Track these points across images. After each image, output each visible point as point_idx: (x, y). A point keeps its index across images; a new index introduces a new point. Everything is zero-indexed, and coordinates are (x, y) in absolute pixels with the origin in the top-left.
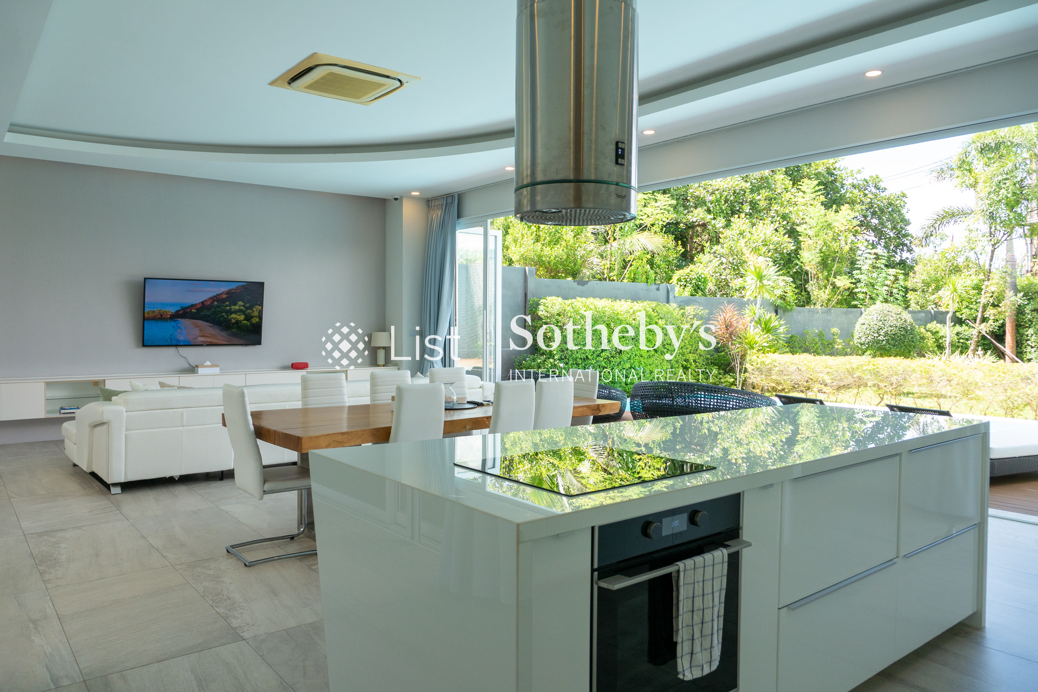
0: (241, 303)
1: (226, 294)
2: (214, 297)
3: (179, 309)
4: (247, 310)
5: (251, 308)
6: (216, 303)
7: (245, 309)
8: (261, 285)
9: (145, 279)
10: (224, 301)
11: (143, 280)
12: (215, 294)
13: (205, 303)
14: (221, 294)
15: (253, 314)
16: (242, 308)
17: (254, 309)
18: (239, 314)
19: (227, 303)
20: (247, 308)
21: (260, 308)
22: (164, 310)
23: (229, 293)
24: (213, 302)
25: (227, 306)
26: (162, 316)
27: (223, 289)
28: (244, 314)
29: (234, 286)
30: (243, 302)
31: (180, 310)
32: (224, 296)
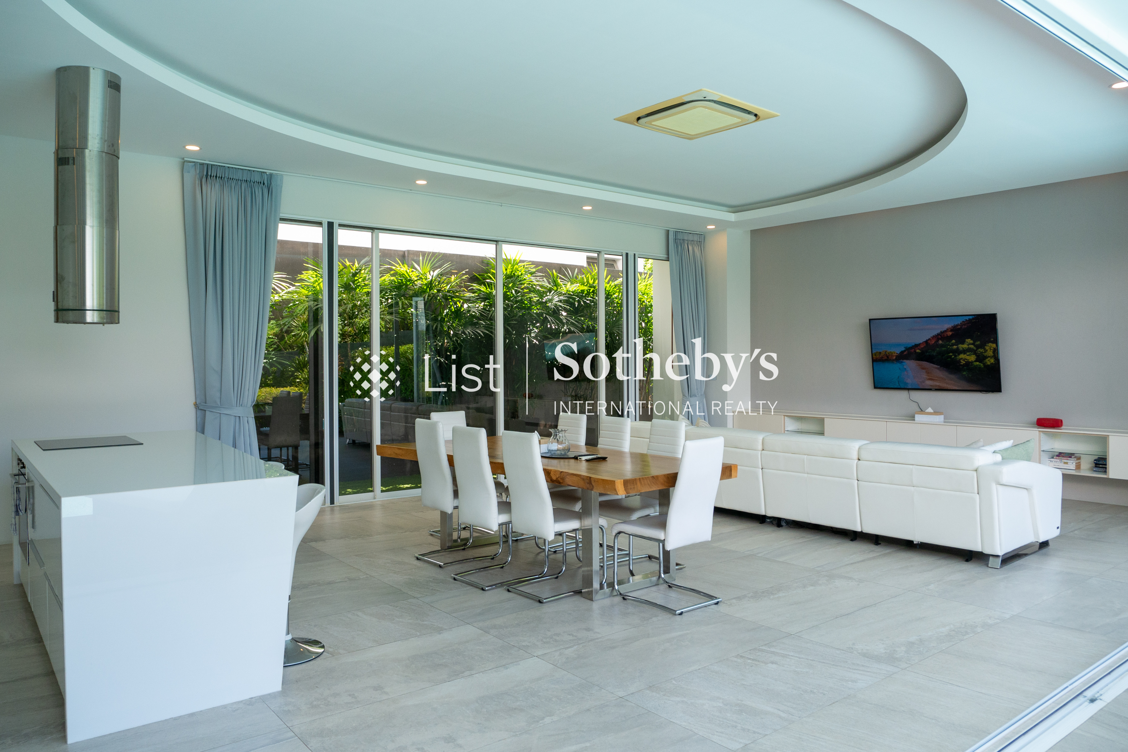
0: (969, 341)
1: (951, 331)
2: (938, 335)
3: (903, 349)
4: (977, 349)
5: (982, 346)
6: (940, 342)
7: (975, 348)
8: (992, 318)
9: (870, 320)
10: (949, 338)
11: (868, 321)
12: (939, 331)
13: (929, 342)
14: (945, 331)
15: (985, 354)
16: (972, 346)
17: (987, 348)
18: (968, 353)
19: (954, 341)
20: (978, 347)
21: (994, 345)
22: (889, 351)
23: (954, 329)
24: (938, 341)
25: (953, 345)
26: (888, 357)
27: (947, 325)
28: (975, 354)
29: (958, 321)
30: (972, 339)
31: (905, 351)
32: (950, 333)
